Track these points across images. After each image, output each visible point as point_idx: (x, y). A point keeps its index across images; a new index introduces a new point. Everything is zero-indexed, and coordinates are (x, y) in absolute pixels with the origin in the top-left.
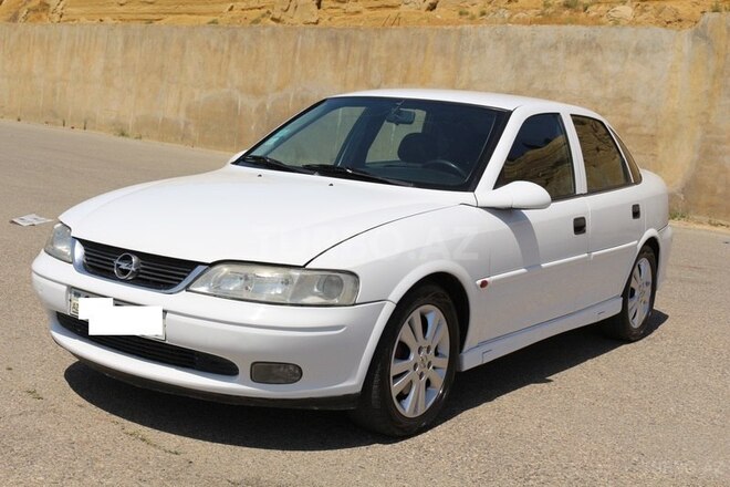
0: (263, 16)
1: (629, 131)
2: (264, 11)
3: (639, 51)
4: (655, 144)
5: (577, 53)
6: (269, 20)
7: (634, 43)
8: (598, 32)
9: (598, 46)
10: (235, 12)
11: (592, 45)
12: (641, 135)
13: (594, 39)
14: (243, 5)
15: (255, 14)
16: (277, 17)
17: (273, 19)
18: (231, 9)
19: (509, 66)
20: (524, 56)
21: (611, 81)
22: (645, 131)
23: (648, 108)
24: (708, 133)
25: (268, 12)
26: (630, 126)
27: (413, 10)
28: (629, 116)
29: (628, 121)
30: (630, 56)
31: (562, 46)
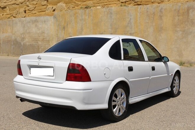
0: (11, 16)
1: (45, 40)
2: (11, 15)
3: (45, 22)
4: (49, 42)
5: (34, 23)
6: (12, 17)
7: (44, 20)
8: (37, 18)
9: (37, 21)
10: (3, 16)
11: (36, 21)
12: (47, 40)
13: (36, 20)
14: (6, 14)
15: (9, 16)
16: (14, 16)
17: (13, 17)
18: (3, 15)
19: (22, 27)
20: (24, 25)
21: (40, 29)
22: (47, 39)
23: (47, 34)
24: (58, 38)
25: (12, 15)
26: (45, 38)
27: (49, 12)
28: (44, 36)
29: (44, 38)
30: (43, 23)
31: (31, 22)
